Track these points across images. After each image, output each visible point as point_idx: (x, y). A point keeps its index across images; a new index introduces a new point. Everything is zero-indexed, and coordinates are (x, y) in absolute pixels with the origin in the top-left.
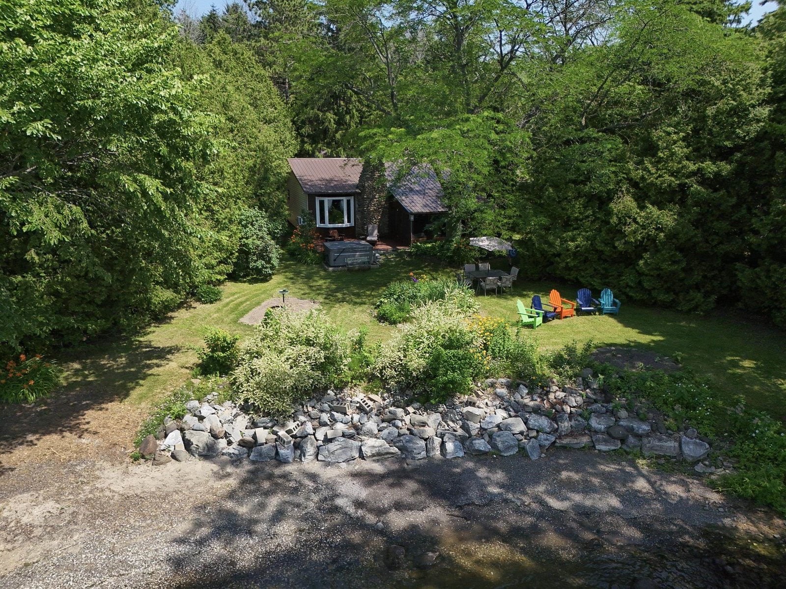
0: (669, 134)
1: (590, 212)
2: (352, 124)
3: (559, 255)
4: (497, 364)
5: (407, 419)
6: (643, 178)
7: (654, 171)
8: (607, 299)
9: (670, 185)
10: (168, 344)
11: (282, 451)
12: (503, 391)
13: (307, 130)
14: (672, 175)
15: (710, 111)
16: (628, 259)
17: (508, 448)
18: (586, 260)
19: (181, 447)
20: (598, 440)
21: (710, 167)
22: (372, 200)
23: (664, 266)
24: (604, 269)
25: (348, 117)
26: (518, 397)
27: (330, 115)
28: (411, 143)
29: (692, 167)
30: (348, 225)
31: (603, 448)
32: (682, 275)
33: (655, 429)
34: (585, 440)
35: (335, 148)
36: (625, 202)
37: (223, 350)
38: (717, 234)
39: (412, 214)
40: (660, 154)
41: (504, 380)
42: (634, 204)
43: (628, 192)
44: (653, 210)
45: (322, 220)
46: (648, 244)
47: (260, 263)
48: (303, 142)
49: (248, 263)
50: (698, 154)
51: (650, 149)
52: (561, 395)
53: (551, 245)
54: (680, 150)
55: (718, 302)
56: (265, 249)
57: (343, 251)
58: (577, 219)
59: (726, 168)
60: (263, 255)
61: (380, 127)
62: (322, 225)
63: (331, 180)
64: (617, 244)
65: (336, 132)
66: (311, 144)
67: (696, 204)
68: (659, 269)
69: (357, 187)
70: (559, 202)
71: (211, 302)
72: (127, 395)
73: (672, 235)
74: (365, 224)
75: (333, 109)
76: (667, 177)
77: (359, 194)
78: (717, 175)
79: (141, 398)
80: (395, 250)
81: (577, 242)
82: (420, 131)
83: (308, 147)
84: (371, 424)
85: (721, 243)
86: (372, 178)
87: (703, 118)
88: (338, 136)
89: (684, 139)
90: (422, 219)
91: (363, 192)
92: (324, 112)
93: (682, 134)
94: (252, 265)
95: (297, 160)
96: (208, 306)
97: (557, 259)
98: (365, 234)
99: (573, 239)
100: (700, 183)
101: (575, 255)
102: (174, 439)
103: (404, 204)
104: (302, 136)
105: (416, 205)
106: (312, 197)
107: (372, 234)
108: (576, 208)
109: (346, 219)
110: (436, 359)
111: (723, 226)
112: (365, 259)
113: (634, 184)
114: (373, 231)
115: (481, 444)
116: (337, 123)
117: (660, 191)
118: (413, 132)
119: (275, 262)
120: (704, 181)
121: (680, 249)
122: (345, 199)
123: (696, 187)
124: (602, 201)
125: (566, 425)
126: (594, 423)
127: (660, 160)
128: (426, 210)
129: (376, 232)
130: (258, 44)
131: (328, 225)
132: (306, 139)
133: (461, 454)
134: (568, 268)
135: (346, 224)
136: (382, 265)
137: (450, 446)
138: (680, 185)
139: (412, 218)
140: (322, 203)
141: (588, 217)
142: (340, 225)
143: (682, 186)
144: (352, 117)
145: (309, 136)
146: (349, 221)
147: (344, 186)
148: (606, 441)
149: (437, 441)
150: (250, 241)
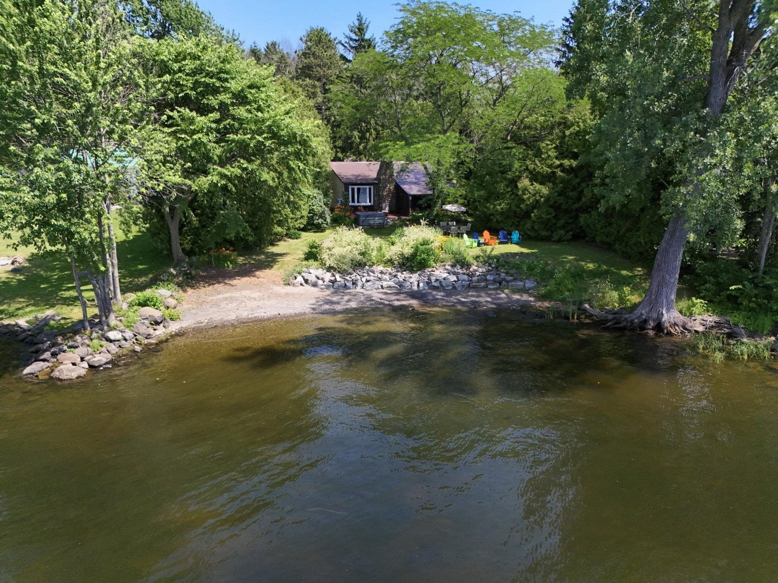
0: (548, 145)
1: (509, 189)
2: (371, 139)
3: (492, 215)
4: (447, 256)
5: (403, 276)
6: (534, 169)
7: (539, 165)
8: (516, 236)
9: (547, 173)
10: (283, 252)
11: (347, 284)
12: (449, 268)
13: (339, 143)
14: (549, 167)
15: (567, 133)
16: (527, 215)
17: (448, 286)
18: (508, 217)
19: (303, 282)
20: (489, 284)
21: (566, 162)
22: (385, 188)
23: (543, 216)
24: (518, 222)
25: (368, 134)
26: (456, 270)
27: (356, 133)
28: (407, 151)
29: (558, 162)
30: (369, 204)
31: (491, 287)
32: (554, 221)
33: (515, 279)
34: (483, 284)
35: (359, 155)
36: (525, 182)
37: (316, 248)
38: (571, 198)
39: (410, 195)
40: (543, 156)
41: (449, 263)
42: (529, 183)
43: (527, 177)
44: (537, 186)
45: (353, 201)
46: (536, 205)
47: (320, 221)
48: (337, 152)
49: (314, 220)
50: (561, 155)
51: (538, 153)
52: (476, 268)
53: (488, 208)
54: (553, 153)
55: (573, 235)
56: (323, 212)
57: (368, 216)
58: (502, 193)
59: (574, 163)
60: (322, 215)
61: (390, 141)
62: (353, 204)
63: (359, 176)
64: (521, 206)
65: (360, 144)
66: (342, 153)
67: (561, 183)
68: (541, 218)
69: (376, 179)
70: (493, 184)
71: (297, 238)
72: (272, 267)
73: (547, 199)
74: (380, 203)
75: (358, 129)
76: (545, 168)
77: (376, 184)
78: (571, 166)
79: (279, 269)
80: (399, 218)
81: (501, 206)
82: (413, 143)
83: (340, 155)
84: (387, 277)
85: (574, 203)
86: (385, 174)
87: (564, 136)
88: (361, 147)
89: (555, 148)
90: (416, 198)
91: (380, 182)
92: (352, 131)
93: (554, 145)
94: (316, 222)
95: (334, 163)
96: (295, 240)
97: (492, 217)
98: (381, 209)
99: (500, 205)
100: (562, 171)
101: (502, 213)
102: (300, 279)
103: (405, 190)
104: (335, 147)
105: (413, 190)
106: (347, 185)
107: (385, 209)
108: (501, 187)
109: (368, 201)
110: (417, 249)
111: (573, 194)
112: (381, 221)
113: (531, 172)
114: (385, 208)
115: (436, 284)
116: (360, 138)
117: (543, 176)
118: (408, 144)
119: (329, 220)
120: (563, 170)
121: (551, 206)
122: (368, 187)
123: (559, 173)
124: (513, 182)
125: (475, 279)
126: (488, 277)
127: (543, 159)
128: (419, 193)
129: (387, 208)
130: (305, 83)
131: (356, 204)
132: (338, 150)
133: (427, 288)
134: (497, 221)
135: (368, 204)
136: (391, 226)
137: (421, 285)
138: (552, 172)
139: (410, 198)
140: (353, 190)
141: (508, 192)
142: (364, 204)
143: (554, 173)
144: (371, 134)
145: (340, 148)
146: (370, 202)
147: (367, 180)
148: (492, 284)
149: (416, 283)
150: (315, 207)
